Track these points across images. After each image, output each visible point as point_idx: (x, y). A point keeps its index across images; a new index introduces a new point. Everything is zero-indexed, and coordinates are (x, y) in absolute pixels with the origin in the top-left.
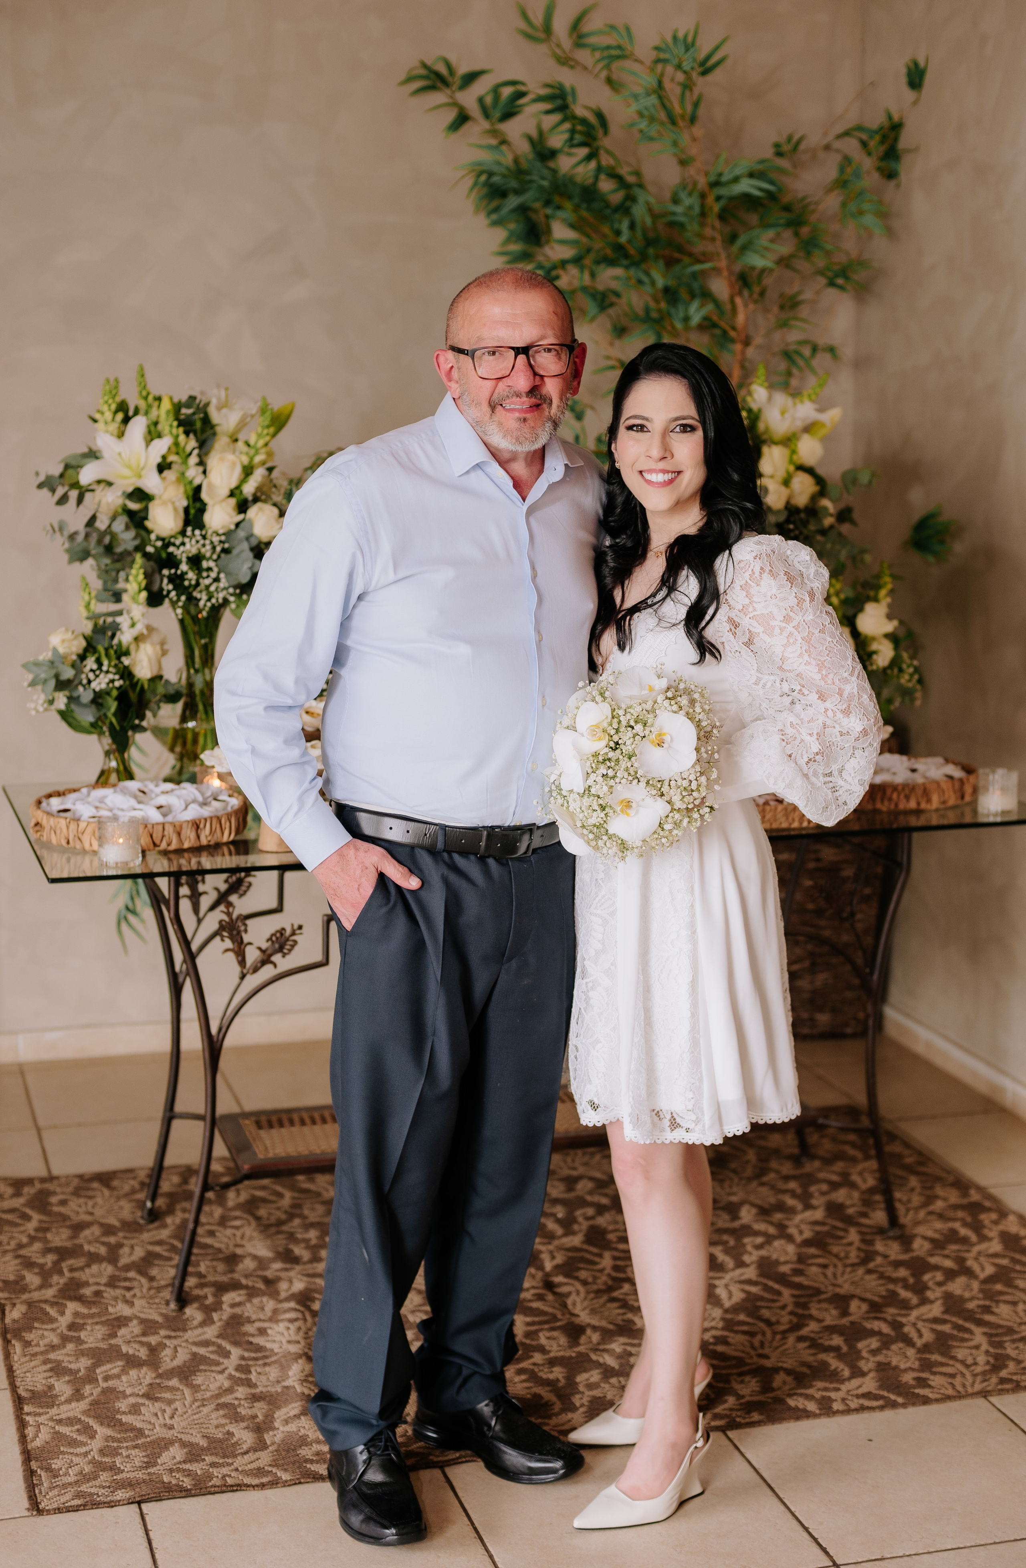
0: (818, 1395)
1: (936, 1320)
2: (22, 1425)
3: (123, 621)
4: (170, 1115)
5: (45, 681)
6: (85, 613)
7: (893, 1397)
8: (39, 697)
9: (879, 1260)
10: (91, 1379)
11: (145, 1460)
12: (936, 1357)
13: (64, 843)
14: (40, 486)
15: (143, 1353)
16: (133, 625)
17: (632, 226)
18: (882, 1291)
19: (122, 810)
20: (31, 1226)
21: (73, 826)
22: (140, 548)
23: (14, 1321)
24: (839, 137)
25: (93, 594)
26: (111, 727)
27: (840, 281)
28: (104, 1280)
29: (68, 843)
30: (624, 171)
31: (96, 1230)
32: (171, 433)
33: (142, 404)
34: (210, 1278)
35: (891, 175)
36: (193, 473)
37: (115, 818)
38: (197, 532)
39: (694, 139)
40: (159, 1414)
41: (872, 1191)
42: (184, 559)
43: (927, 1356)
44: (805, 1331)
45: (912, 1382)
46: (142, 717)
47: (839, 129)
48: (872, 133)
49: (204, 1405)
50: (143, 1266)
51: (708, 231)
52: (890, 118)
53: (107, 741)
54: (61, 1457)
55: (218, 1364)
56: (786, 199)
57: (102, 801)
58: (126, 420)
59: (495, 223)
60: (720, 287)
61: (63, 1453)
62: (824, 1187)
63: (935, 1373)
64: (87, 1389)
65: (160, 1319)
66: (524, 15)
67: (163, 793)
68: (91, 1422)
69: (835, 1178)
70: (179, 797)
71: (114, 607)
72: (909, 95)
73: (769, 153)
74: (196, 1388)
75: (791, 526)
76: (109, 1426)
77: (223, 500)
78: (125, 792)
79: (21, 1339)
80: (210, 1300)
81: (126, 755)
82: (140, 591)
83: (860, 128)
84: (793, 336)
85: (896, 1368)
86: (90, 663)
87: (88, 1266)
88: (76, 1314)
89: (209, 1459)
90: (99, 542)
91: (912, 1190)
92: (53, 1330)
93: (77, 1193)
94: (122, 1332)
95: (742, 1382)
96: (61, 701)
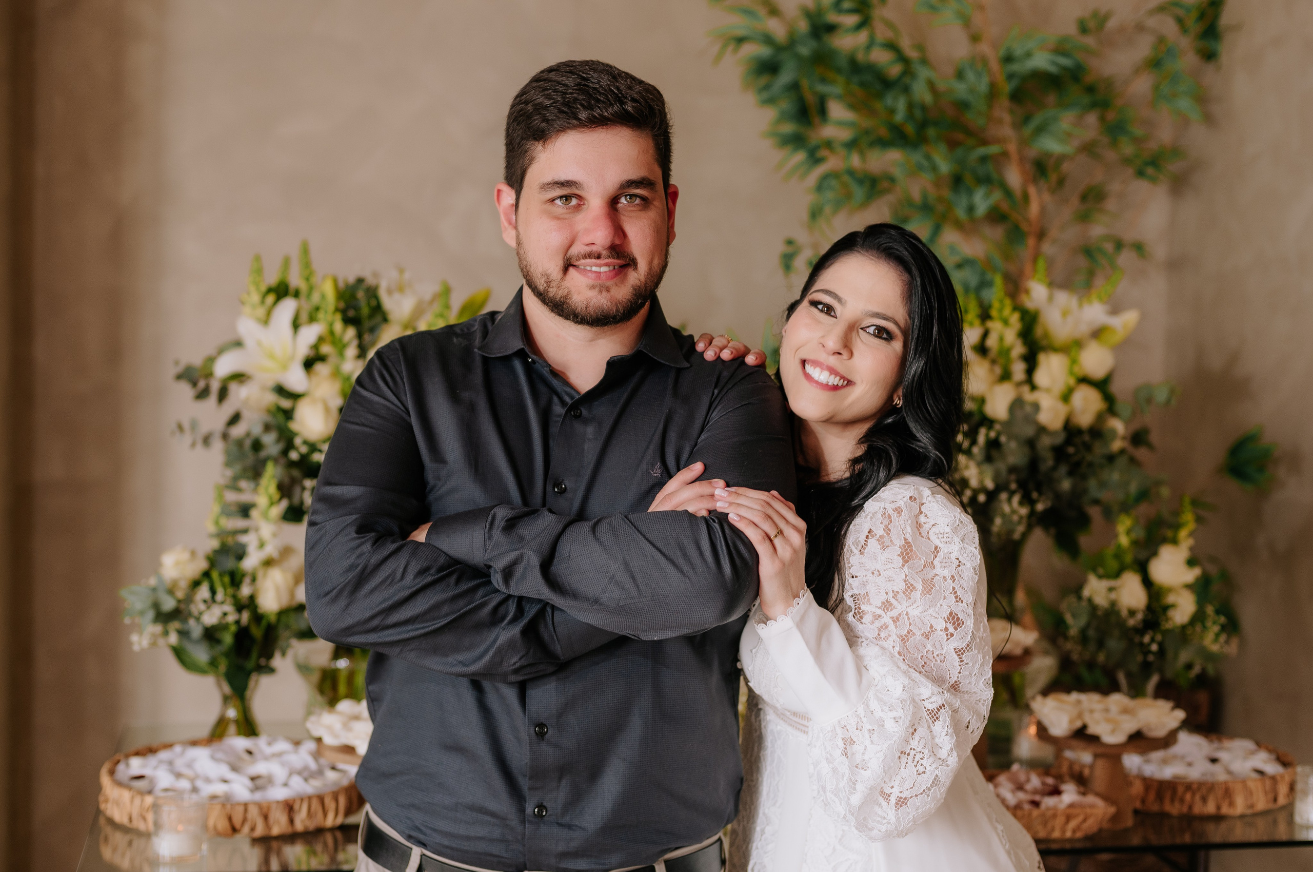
3: (249, 540)
5: (142, 613)
6: (211, 528)
8: (145, 630)
14: (179, 377)
16: (262, 545)
17: (910, 105)
24: (1151, 14)
25: (223, 505)
27: (1150, 171)
30: (905, 44)
32: (326, 319)
35: (1210, 56)
36: (349, 364)
46: (270, 657)
48: (1189, 9)
51: (999, 112)
53: (225, 685)
56: (1089, 79)
57: (190, 766)
58: (276, 302)
60: (1013, 175)
67: (273, 757)
71: (241, 524)
75: (1071, 450)
78: (220, 756)
81: (247, 703)
82: (272, 504)
83: (1173, 3)
84: (1095, 231)
86: (204, 592)
96: (171, 634)
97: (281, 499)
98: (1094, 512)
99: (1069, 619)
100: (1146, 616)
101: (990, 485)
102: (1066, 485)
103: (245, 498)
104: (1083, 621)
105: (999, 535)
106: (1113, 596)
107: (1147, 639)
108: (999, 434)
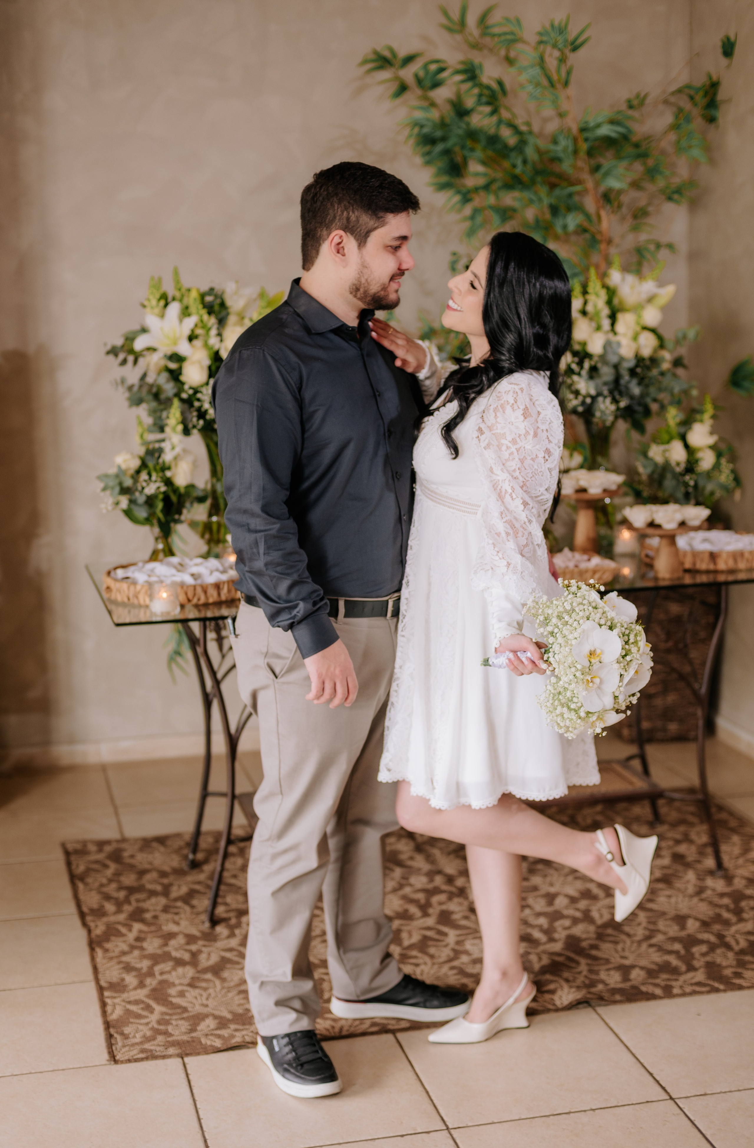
0: (663, 983)
1: (750, 933)
2: (103, 1005)
3: (166, 446)
4: (205, 794)
5: (112, 488)
6: (140, 441)
7: (716, 985)
8: (108, 500)
9: (709, 893)
10: (150, 973)
11: (189, 1027)
12: (748, 958)
13: (126, 600)
14: (108, 353)
15: (187, 957)
16: (173, 448)
17: (525, 162)
18: (711, 913)
19: (166, 576)
20: (109, 872)
21: (132, 588)
22: (177, 395)
23: (97, 936)
24: (673, 93)
25: (146, 427)
26: (159, 521)
27: (676, 196)
28: (159, 908)
29: (129, 599)
30: (519, 122)
31: (154, 875)
32: (198, 313)
33: (178, 295)
34: (234, 906)
35: (712, 120)
36: (213, 341)
37: (161, 582)
39: (568, 98)
40: (199, 998)
41: (705, 845)
42: (207, 401)
43: (742, 958)
44: (654, 941)
45: (730, 975)
46: (180, 513)
47: (674, 88)
48: (698, 90)
49: (229, 991)
50: (187, 898)
51: (580, 163)
52: (710, 78)
53: (157, 530)
54: (130, 1025)
55: (238, 963)
56: (634, 139)
57: (152, 570)
58: (166, 305)
59: (428, 163)
60: (590, 203)
61: (132, 1023)
62: (671, 843)
63: (748, 969)
64: (148, 981)
65: (198, 934)
66: (445, 13)
67: (196, 565)
68: (152, 1003)
69: (678, 837)
70: (206, 568)
71: (160, 436)
72: (724, 61)
73: (624, 107)
74: (223, 980)
75: (639, 370)
76: (163, 1005)
78: (169, 565)
79: (102, 947)
80: (233, 921)
81: (170, 540)
82: (178, 423)
83: (688, 86)
84: (643, 237)
85: (719, 965)
86: (144, 476)
87: (149, 898)
88: (140, 931)
89: (233, 1026)
90: (149, 392)
91: (734, 844)
92: (125, 942)
93: (142, 850)
94: (173, 943)
95: (609, 975)
96: (124, 502)
97: (181, 421)
98: (654, 407)
99: (641, 470)
100: (687, 465)
101: (592, 393)
102: (637, 391)
104: (649, 470)
105: (596, 425)
106: (667, 454)
107: (687, 478)
108: (597, 362)
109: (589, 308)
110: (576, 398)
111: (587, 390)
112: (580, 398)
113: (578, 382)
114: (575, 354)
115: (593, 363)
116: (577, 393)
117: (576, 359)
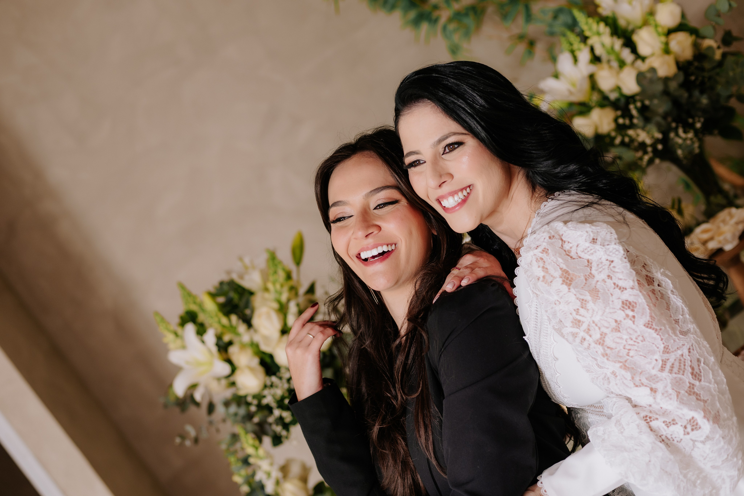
3: (260, 476)
16: (269, 474)
32: (216, 322)
36: (248, 337)
38: (274, 379)
42: (273, 404)
71: (250, 471)
75: (693, 78)
77: (279, 341)
82: (256, 448)
97: (260, 441)
98: (733, 104)
101: (659, 136)
102: (705, 101)
103: (241, 455)
105: (685, 158)
108: (642, 102)
109: (599, 51)
110: (645, 153)
111: (653, 137)
112: (649, 149)
113: (638, 135)
114: (615, 105)
115: (639, 104)
116: (643, 146)
117: (619, 113)
